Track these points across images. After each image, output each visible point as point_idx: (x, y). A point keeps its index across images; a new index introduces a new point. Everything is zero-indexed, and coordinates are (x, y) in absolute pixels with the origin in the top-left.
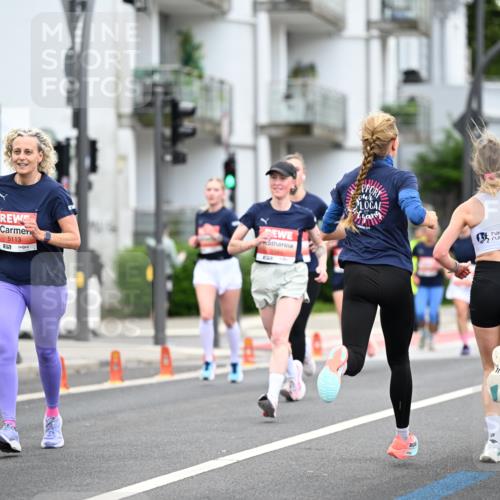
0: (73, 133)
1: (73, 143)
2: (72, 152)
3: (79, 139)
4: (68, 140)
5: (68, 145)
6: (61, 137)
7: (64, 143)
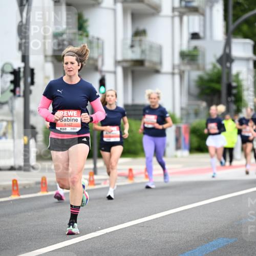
0: (22, 65)
1: (22, 70)
2: (22, 74)
3: (25, 68)
4: (19, 68)
5: (19, 71)
6: (16, 67)
7: (17, 70)
